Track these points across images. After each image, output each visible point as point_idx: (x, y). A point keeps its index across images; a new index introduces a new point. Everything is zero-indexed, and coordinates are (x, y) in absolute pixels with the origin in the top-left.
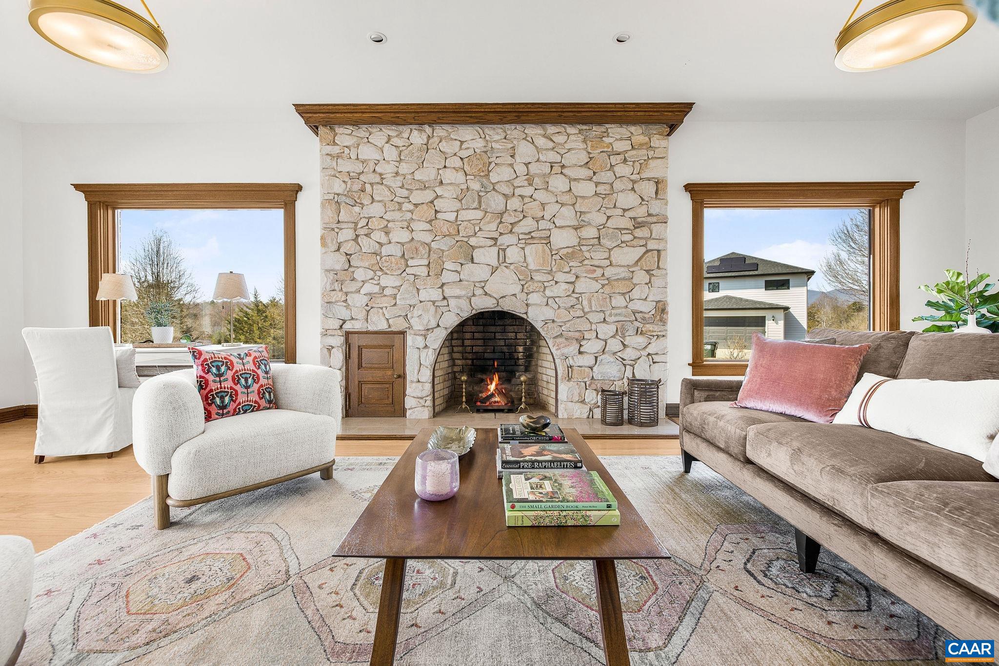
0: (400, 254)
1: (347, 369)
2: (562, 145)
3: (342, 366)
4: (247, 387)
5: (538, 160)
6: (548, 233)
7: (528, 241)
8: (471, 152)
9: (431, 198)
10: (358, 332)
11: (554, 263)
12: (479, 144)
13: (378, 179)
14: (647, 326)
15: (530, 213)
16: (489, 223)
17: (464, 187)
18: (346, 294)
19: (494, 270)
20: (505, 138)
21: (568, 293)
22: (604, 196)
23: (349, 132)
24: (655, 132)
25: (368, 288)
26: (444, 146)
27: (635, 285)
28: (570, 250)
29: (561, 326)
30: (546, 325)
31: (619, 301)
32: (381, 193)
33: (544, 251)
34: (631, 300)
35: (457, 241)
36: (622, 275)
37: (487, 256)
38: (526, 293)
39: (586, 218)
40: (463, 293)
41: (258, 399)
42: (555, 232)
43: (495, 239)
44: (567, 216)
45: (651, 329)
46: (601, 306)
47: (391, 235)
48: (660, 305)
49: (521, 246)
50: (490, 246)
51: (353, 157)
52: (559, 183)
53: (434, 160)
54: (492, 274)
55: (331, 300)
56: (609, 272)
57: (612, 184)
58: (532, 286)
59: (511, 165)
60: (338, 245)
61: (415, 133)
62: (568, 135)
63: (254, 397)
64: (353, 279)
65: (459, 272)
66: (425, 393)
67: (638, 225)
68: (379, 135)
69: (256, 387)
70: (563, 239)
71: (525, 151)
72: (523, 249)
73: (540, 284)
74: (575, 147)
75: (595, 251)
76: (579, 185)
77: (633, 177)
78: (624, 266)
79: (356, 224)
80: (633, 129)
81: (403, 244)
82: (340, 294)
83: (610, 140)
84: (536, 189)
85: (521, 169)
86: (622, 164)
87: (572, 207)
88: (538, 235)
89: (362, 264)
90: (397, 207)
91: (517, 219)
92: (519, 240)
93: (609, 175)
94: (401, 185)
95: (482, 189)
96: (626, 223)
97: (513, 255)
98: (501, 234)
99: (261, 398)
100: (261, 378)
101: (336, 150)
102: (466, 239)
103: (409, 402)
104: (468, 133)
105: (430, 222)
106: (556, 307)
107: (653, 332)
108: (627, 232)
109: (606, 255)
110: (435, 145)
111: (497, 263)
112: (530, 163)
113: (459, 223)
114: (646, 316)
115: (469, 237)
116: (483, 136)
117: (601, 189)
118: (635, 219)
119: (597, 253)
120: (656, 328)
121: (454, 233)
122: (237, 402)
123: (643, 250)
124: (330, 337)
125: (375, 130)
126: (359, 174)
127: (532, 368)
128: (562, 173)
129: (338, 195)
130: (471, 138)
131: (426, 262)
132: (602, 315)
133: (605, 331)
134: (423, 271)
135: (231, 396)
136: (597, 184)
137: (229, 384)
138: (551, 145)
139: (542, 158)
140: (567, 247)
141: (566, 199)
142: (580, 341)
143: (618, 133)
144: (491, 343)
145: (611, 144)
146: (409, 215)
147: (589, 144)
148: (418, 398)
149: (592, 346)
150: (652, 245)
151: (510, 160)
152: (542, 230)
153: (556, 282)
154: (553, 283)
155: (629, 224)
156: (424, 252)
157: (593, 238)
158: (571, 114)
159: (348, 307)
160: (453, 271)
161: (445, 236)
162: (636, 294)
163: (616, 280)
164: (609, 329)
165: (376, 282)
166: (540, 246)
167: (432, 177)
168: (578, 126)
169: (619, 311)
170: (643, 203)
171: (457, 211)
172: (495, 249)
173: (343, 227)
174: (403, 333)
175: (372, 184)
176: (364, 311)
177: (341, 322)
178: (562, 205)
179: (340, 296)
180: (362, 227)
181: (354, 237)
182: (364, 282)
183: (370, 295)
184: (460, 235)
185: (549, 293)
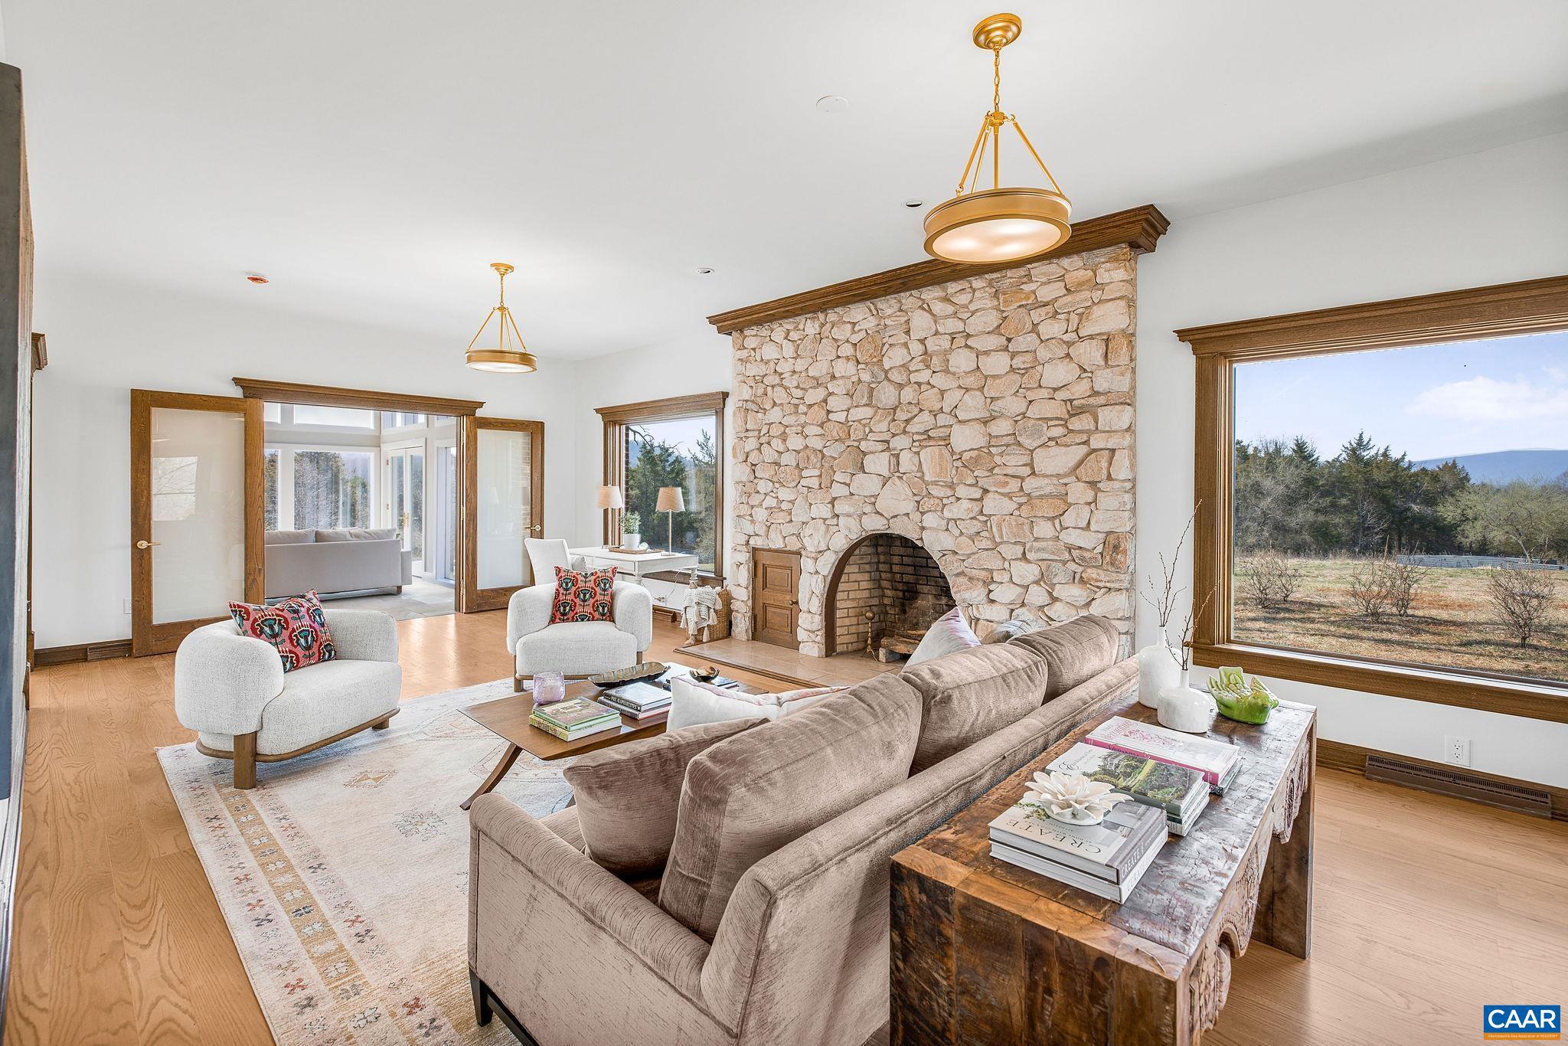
0: (794, 464)
1: (754, 588)
2: (965, 306)
3: (748, 584)
4: (584, 601)
5: (937, 333)
6: (946, 431)
7: (924, 443)
8: (863, 334)
9: (822, 397)
11: (954, 472)
12: (870, 323)
13: (777, 381)
14: (1089, 570)
15: (925, 405)
16: (879, 421)
18: (752, 507)
19: (885, 481)
20: (901, 310)
21: (971, 515)
22: (1023, 371)
23: (754, 332)
24: (1103, 260)
25: (770, 502)
26: (837, 333)
27: (1071, 504)
28: (974, 454)
29: (964, 561)
30: (944, 558)
31: (1045, 529)
32: (780, 395)
33: (941, 455)
34: (1063, 528)
35: (848, 446)
36: (1047, 490)
37: (877, 463)
38: (921, 512)
39: (997, 406)
40: (852, 510)
41: (592, 612)
42: (956, 427)
43: (887, 442)
44: (973, 406)
45: (1094, 576)
46: (1015, 536)
48: (1111, 538)
49: (914, 449)
50: (882, 451)
51: (759, 359)
52: (962, 361)
53: (827, 349)
54: (883, 486)
55: (740, 514)
56: (1030, 484)
57: (1035, 353)
58: (927, 504)
59: (906, 345)
60: (745, 455)
61: (810, 322)
62: (974, 291)
63: (589, 609)
64: (758, 492)
65: (849, 485)
66: (815, 627)
67: (1077, 412)
68: (779, 331)
69: (592, 601)
70: (965, 439)
71: (921, 323)
72: (918, 453)
73: (937, 501)
74: (982, 306)
75: (1009, 454)
76: (989, 359)
77: (1066, 338)
78: (1052, 476)
79: (760, 431)
81: (798, 452)
82: (746, 506)
83: (1032, 287)
84: (934, 372)
85: (916, 348)
86: (1049, 321)
87: (978, 393)
90: (793, 409)
91: (910, 415)
92: (914, 441)
93: (1029, 339)
94: (796, 385)
95: (873, 380)
96: (1055, 409)
97: (907, 461)
98: (894, 435)
99: (595, 611)
100: (598, 594)
101: (744, 354)
102: (856, 444)
103: (801, 635)
104: (858, 312)
105: (821, 425)
106: (957, 532)
107: (1096, 581)
108: (1057, 422)
109: (1026, 459)
110: (827, 334)
111: (888, 472)
112: (926, 338)
113: (850, 423)
114: (1087, 555)
115: (859, 441)
116: (875, 312)
117: (1018, 362)
118: (1071, 401)
119: (1012, 456)
120: (1102, 576)
121: (844, 437)
122: (575, 612)
123: (1084, 449)
124: (742, 552)
125: (775, 327)
126: (764, 376)
128: (967, 346)
129: (747, 401)
130: (861, 318)
131: (817, 472)
132: (1019, 549)
133: (1027, 572)
134: (814, 483)
135: (571, 607)
136: (1013, 356)
137: (571, 597)
138: (950, 309)
139: (941, 330)
140: (970, 450)
141: (970, 381)
142: (989, 582)
143: (1042, 274)
144: (923, 571)
145: (1034, 292)
147: (1001, 298)
148: (809, 631)
149: (1005, 594)
150: (1097, 442)
151: (903, 338)
152: (941, 427)
153: (958, 499)
154: (952, 499)
155: (1062, 411)
156: (815, 460)
157: (1008, 435)
159: (753, 522)
161: (836, 441)
162: (1069, 519)
163: (1041, 497)
164: (1029, 572)
165: (774, 496)
166: (936, 449)
167: (824, 372)
168: (987, 276)
169: (1043, 544)
170: (1083, 376)
171: (848, 410)
172: (887, 454)
173: (750, 436)
175: (773, 387)
176: (764, 527)
177: (747, 537)
178: (967, 390)
179: (747, 509)
180: (764, 435)
181: (758, 446)
182: (766, 495)
183: (770, 509)
184: (851, 439)
185: (949, 514)
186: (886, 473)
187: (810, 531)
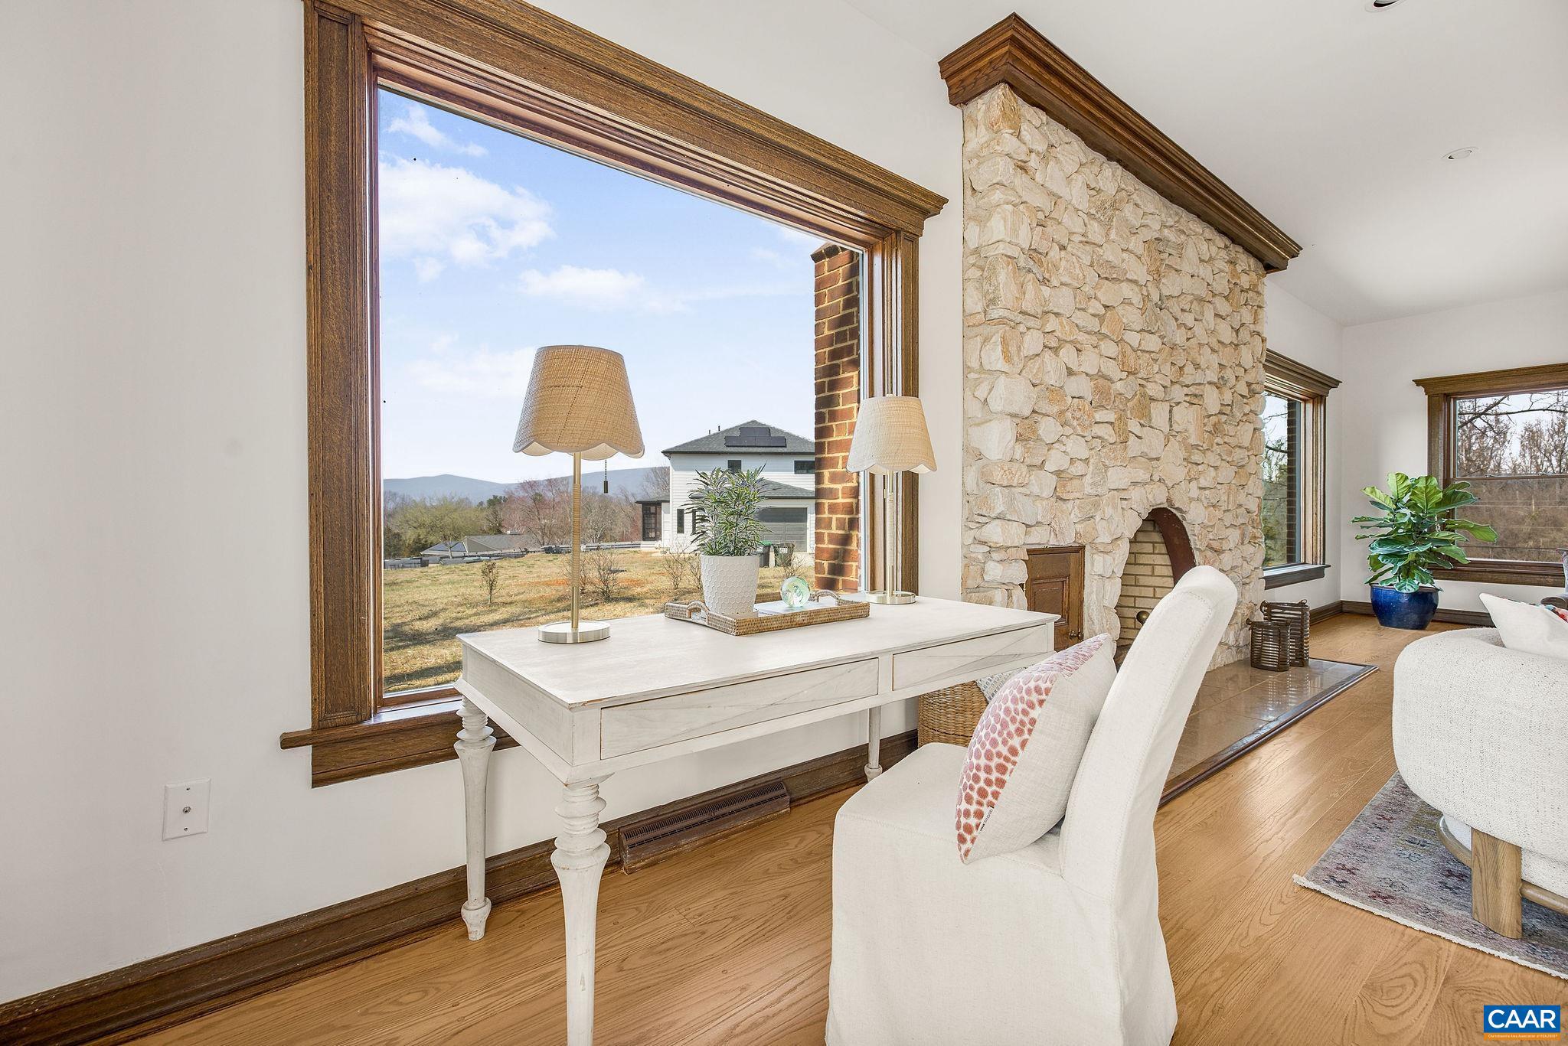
0: (1091, 398)
2: (1214, 260)
5: (1198, 275)
6: (1203, 389)
7: (1191, 400)
8: (1150, 234)
10: (1040, 550)
12: (1157, 225)
15: (1191, 355)
16: (1165, 361)
17: (1145, 292)
18: (1029, 470)
19: (1167, 441)
20: (1175, 226)
21: (1215, 484)
25: (1056, 460)
26: (1130, 211)
27: (1250, 475)
28: (1216, 419)
29: (1210, 532)
33: (1201, 417)
35: (1140, 386)
36: (1246, 461)
37: (1159, 413)
38: (1188, 481)
40: (1146, 476)
42: (1208, 389)
43: (1165, 390)
47: (1081, 358)
49: (1187, 405)
50: (1163, 400)
51: (1039, 178)
53: (1122, 231)
54: (1165, 446)
56: (1237, 455)
57: (1238, 332)
58: (1192, 470)
59: (1179, 273)
60: (1023, 361)
64: (1037, 439)
65: (1142, 441)
67: (1251, 394)
70: (1212, 402)
71: (1191, 256)
73: (1197, 468)
76: (1221, 325)
78: (1246, 448)
79: (1042, 322)
80: (1251, 261)
81: (1091, 378)
82: (1023, 467)
87: (1217, 356)
88: (1197, 392)
89: (1050, 410)
91: (1183, 362)
92: (1185, 395)
95: (1159, 303)
96: (1245, 389)
98: (1172, 383)
102: (1145, 384)
105: (1118, 344)
106: (1206, 503)
108: (1246, 401)
109: (1235, 431)
110: (1122, 205)
111: (1168, 429)
113: (1138, 353)
115: (1147, 380)
119: (1231, 426)
124: (1011, 564)
125: (1066, 139)
126: (1046, 219)
128: (1211, 301)
129: (1023, 251)
131: (1114, 418)
132: (1232, 516)
136: (1230, 327)
138: (1208, 256)
139: (1201, 273)
140: (1214, 414)
141: (1213, 341)
142: (1219, 554)
143: (1243, 262)
145: (1240, 275)
146: (1098, 324)
147: (1229, 268)
151: (1179, 265)
152: (1199, 384)
153: (1208, 466)
154: (1205, 467)
155: (1247, 391)
157: (1229, 405)
159: (1034, 498)
160: (1136, 437)
161: (1130, 373)
162: (1250, 487)
163: (1241, 467)
165: (1063, 448)
166: (1199, 409)
167: (1120, 262)
168: (1223, 238)
169: (1241, 510)
170: (1254, 364)
171: (1140, 332)
172: (1167, 406)
173: (1029, 325)
174: (1081, 550)
177: (1025, 530)
179: (1024, 474)
180: (1052, 332)
181: (1039, 349)
182: (1050, 446)
183: (1058, 473)
184: (1140, 375)
185: (1203, 483)
186: (1166, 429)
187: (1109, 511)
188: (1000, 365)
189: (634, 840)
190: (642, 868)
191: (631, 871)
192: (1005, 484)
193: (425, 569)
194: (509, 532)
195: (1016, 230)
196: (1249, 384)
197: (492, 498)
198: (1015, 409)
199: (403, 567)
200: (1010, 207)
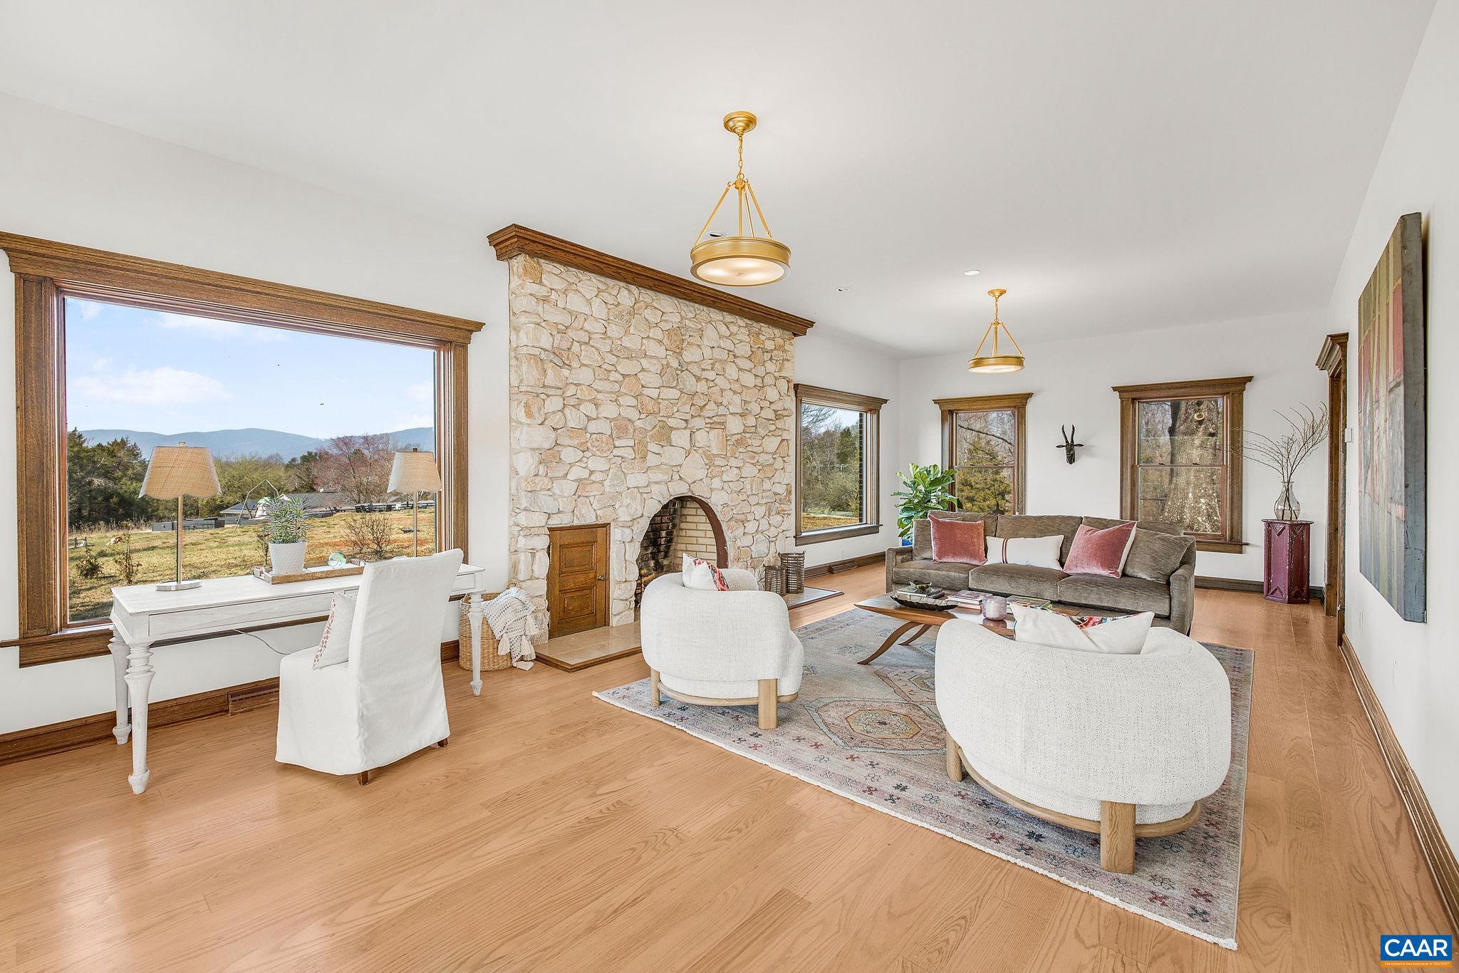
0: (608, 432)
1: (548, 577)
2: (735, 334)
3: (548, 574)
5: (720, 346)
6: (725, 418)
7: (712, 426)
8: (669, 325)
9: (637, 370)
10: (561, 528)
11: (728, 448)
12: (676, 319)
13: (586, 338)
14: (781, 506)
15: (713, 398)
16: (684, 404)
17: (664, 362)
18: (552, 480)
19: (688, 454)
20: (696, 318)
21: (738, 478)
22: (759, 388)
23: (558, 272)
25: (577, 472)
26: (648, 313)
27: (776, 471)
28: (738, 436)
29: (733, 510)
30: (724, 509)
31: (767, 485)
32: (588, 356)
33: (722, 436)
34: (773, 485)
35: (658, 421)
36: (769, 461)
37: (681, 438)
38: (709, 477)
39: (748, 407)
40: (663, 477)
42: (729, 418)
43: (688, 422)
44: (737, 404)
45: (783, 508)
46: (757, 490)
47: (600, 409)
48: (789, 486)
49: (707, 430)
50: (684, 429)
51: (561, 304)
52: (732, 372)
53: (639, 327)
54: (686, 457)
55: (534, 489)
56: (761, 459)
57: (763, 378)
58: (714, 471)
59: (700, 347)
60: (544, 416)
61: (625, 293)
62: (740, 327)
64: (560, 462)
65: (660, 456)
67: (778, 417)
68: (590, 283)
70: (735, 425)
71: (710, 335)
72: (708, 433)
73: (719, 469)
74: (743, 338)
75: (754, 439)
76: (745, 375)
77: (777, 374)
78: (770, 453)
79: (564, 391)
80: (776, 331)
81: (611, 421)
82: (545, 480)
83: (764, 338)
84: (717, 374)
85: (707, 353)
86: (770, 362)
87: (740, 396)
88: (719, 421)
89: (571, 443)
90: (605, 375)
91: (704, 403)
92: (705, 423)
93: (762, 369)
94: (609, 350)
95: (679, 367)
97: (701, 439)
98: (692, 417)
101: (543, 291)
102: (665, 420)
103: (613, 606)
104: (668, 305)
105: (636, 397)
106: (728, 490)
107: (784, 511)
108: (772, 422)
109: (760, 443)
110: (641, 312)
112: (713, 347)
113: (660, 401)
114: (781, 497)
115: (668, 417)
116: (679, 311)
117: (758, 381)
120: (786, 507)
121: (656, 411)
123: (780, 439)
124: (536, 537)
125: (584, 278)
126: (568, 328)
127: (671, 553)
128: (734, 361)
129: (544, 350)
130: (670, 310)
131: (632, 443)
132: (758, 498)
134: (629, 454)
136: (755, 376)
138: (727, 332)
139: (722, 344)
140: (736, 434)
141: (736, 387)
142: (744, 523)
143: (768, 333)
145: (764, 341)
146: (617, 386)
147: (752, 338)
149: (752, 527)
150: (785, 436)
151: (699, 341)
152: (721, 415)
153: (731, 467)
154: (728, 467)
155: (772, 416)
156: (629, 431)
157: (753, 426)
158: (748, 310)
159: (553, 496)
160: (655, 454)
161: (648, 414)
162: (776, 478)
163: (765, 466)
164: (762, 511)
165: (584, 465)
166: (719, 431)
167: (638, 346)
168: (745, 321)
169: (767, 494)
170: (781, 397)
171: (659, 388)
172: (688, 432)
173: (551, 393)
174: (606, 526)
175: (580, 343)
176: (571, 501)
177: (547, 516)
178: (734, 392)
179: (546, 483)
180: (570, 396)
181: (560, 407)
182: (571, 465)
183: (579, 480)
184: (661, 414)
185: (725, 478)
186: (688, 446)
187: (627, 501)
188: (523, 419)
189: (233, 699)
190: (241, 712)
191: (233, 714)
192: (529, 490)
193: (218, 531)
194: (322, 490)
195: (537, 338)
196: (775, 411)
197: (306, 454)
198: (535, 446)
199: (195, 528)
200: (533, 325)
